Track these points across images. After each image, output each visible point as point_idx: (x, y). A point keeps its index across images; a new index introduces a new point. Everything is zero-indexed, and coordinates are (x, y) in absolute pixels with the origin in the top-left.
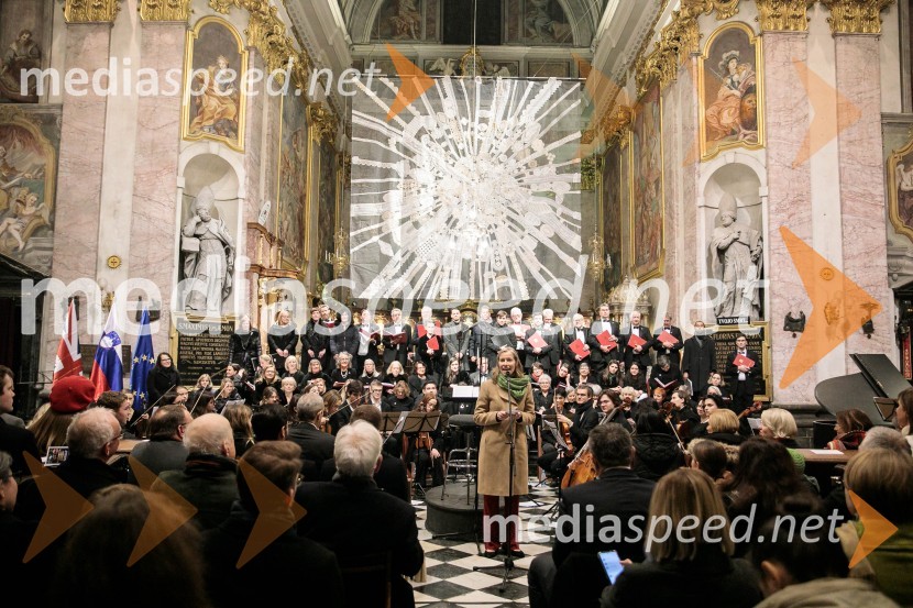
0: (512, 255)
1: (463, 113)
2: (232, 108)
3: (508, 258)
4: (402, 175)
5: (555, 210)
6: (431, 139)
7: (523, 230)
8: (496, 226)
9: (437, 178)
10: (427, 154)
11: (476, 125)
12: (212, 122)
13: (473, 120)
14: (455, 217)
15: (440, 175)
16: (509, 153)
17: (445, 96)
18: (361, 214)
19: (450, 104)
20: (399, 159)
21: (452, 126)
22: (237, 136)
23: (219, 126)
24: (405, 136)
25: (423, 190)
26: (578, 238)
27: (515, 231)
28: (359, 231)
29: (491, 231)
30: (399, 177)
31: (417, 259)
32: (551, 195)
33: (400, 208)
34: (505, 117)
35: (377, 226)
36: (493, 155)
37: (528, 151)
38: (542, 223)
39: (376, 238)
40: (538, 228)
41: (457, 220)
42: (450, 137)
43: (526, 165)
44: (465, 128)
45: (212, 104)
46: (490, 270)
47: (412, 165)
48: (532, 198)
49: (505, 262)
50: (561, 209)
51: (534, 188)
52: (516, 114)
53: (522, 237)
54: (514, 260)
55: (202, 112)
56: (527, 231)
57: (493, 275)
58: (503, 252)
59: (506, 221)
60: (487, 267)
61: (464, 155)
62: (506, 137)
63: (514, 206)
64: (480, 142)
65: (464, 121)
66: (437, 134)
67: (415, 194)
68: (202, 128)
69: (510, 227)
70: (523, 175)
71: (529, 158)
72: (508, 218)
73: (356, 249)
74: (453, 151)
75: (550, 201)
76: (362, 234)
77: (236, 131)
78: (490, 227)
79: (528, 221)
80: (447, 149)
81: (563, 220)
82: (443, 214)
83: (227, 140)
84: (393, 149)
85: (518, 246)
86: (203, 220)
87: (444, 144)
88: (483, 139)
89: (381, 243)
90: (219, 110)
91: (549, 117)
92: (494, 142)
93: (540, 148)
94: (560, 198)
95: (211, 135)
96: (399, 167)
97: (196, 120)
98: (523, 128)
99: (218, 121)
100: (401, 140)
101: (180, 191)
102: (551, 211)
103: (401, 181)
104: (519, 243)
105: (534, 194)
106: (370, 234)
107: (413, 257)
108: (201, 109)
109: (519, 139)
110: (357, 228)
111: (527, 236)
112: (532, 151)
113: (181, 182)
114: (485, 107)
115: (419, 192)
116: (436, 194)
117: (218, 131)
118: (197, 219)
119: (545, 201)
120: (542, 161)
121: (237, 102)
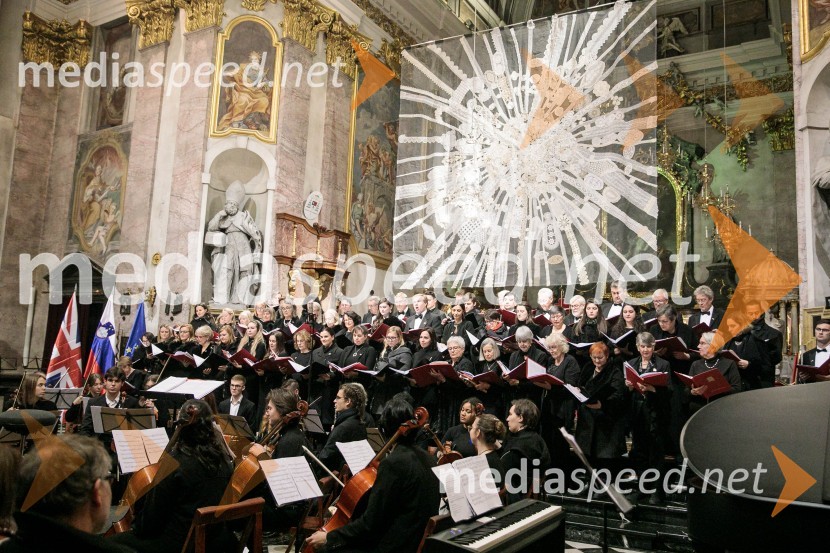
0: (568, 229)
1: (513, 66)
2: (264, 101)
3: (563, 233)
4: (448, 149)
5: (622, 167)
6: (479, 103)
7: (582, 196)
8: (549, 195)
9: (485, 146)
10: (475, 121)
11: (528, 78)
12: (242, 117)
13: (524, 73)
14: (502, 189)
15: (487, 142)
16: (566, 105)
17: (494, 51)
18: (405, 196)
19: (499, 59)
20: (445, 130)
21: (501, 84)
22: (269, 128)
23: (249, 120)
24: (452, 104)
25: (468, 162)
26: (653, 200)
27: (571, 198)
28: (403, 215)
29: (543, 202)
30: (444, 151)
31: (461, 242)
32: (617, 149)
33: (445, 186)
34: (561, 62)
35: (421, 208)
36: (546, 109)
37: (590, 98)
38: (605, 186)
39: (419, 222)
40: (600, 192)
41: (504, 193)
42: (499, 96)
43: (586, 116)
44: (515, 83)
45: (242, 99)
46: (541, 250)
47: (459, 136)
48: (594, 155)
49: (559, 238)
50: (631, 166)
51: (597, 144)
52: (575, 56)
53: (581, 206)
54: (571, 235)
55: (232, 109)
56: (586, 198)
57: (544, 255)
58: (557, 227)
59: (561, 187)
60: (538, 247)
61: (514, 115)
62: (562, 85)
63: (571, 168)
64: (532, 97)
65: (514, 75)
66: (485, 96)
67: (460, 168)
68: (231, 125)
69: (565, 194)
70: (583, 129)
71: (590, 107)
72: (564, 183)
73: (400, 235)
74: (501, 112)
75: (616, 157)
76: (405, 218)
77: (267, 123)
78: (541, 197)
79: (588, 186)
80: (495, 111)
81: (633, 179)
82: (490, 187)
83: (257, 133)
84: (439, 120)
85: (575, 217)
86: (229, 214)
87: (492, 107)
88: (536, 93)
89: (426, 227)
90: (250, 104)
91: (616, 51)
92: (548, 94)
93: (604, 91)
94: (629, 152)
95: (241, 130)
96: (445, 140)
97: (225, 117)
98: (582, 71)
99: (248, 115)
100: (447, 109)
101: (206, 187)
102: (616, 168)
103: (447, 154)
104: (577, 213)
105: (597, 150)
106: (414, 217)
107: (457, 239)
108: (230, 106)
109: (578, 85)
110: (402, 211)
111: (587, 205)
112: (595, 97)
113: (206, 178)
114: (538, 53)
115: (463, 164)
116: (482, 165)
117: (248, 125)
118: (223, 213)
119: (609, 157)
120: (606, 108)
121: (269, 94)
